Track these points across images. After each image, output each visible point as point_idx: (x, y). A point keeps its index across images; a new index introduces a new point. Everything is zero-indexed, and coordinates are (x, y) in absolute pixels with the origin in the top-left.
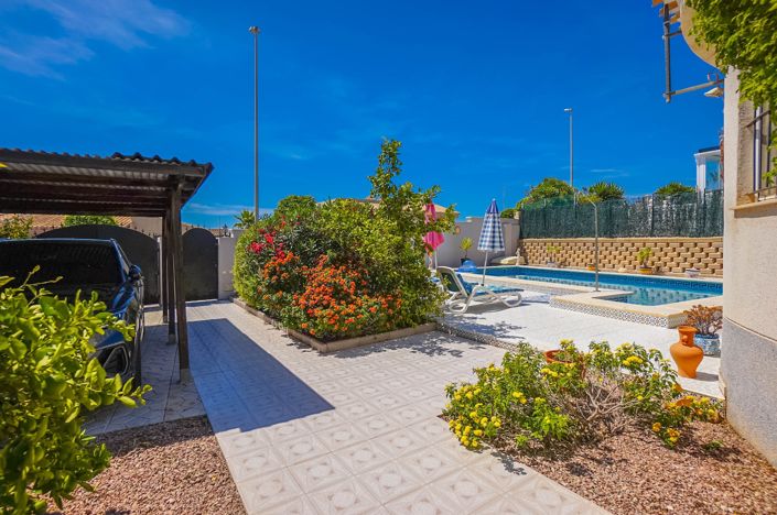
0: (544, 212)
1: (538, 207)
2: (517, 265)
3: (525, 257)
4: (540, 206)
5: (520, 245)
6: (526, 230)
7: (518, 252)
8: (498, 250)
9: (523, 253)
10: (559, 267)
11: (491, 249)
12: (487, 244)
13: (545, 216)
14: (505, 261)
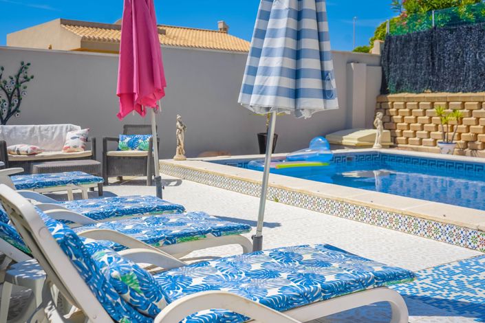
0: (432, 39)
1: (418, 28)
2: (376, 148)
3: (392, 130)
4: (422, 26)
5: (381, 106)
6: (394, 76)
7: (378, 120)
8: (312, 105)
9: (388, 124)
10: (462, 153)
11: (286, 103)
12: (272, 81)
13: (432, 46)
14: (351, 138)
